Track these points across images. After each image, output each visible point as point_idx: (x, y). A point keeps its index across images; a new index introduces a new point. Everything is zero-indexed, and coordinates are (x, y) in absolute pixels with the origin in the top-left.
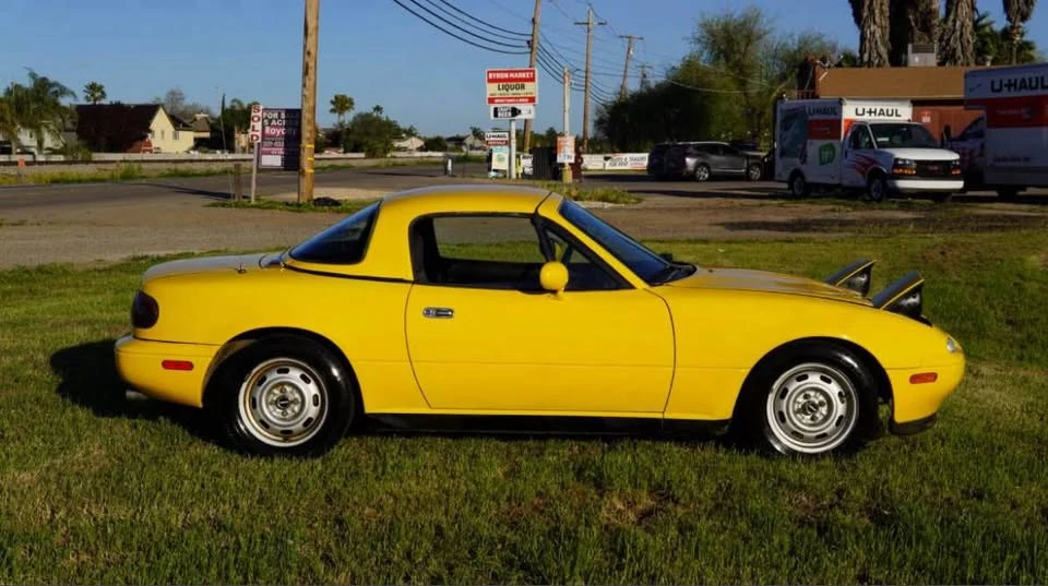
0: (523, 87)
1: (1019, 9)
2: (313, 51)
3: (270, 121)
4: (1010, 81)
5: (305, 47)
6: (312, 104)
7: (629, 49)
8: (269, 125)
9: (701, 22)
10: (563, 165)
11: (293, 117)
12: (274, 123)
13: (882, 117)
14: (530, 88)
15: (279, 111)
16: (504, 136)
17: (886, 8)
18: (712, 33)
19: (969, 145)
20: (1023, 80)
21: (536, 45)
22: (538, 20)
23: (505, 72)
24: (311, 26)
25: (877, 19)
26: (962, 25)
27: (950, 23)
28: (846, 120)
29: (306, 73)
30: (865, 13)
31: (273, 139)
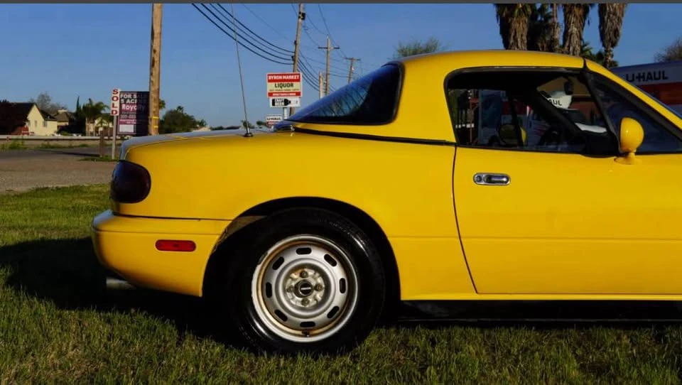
0: (292, 85)
1: (610, 39)
2: (157, 49)
3: (125, 100)
4: (639, 74)
5: (152, 46)
6: (157, 87)
7: (351, 67)
8: (125, 103)
9: (399, 49)
11: (143, 98)
12: (128, 101)
14: (297, 86)
15: (132, 93)
16: (279, 119)
17: (524, 38)
20: (649, 74)
21: (297, 59)
22: (299, 42)
23: (279, 75)
24: (157, 31)
25: (519, 45)
26: (574, 49)
27: (566, 48)
29: (152, 65)
30: (512, 41)
31: (127, 113)
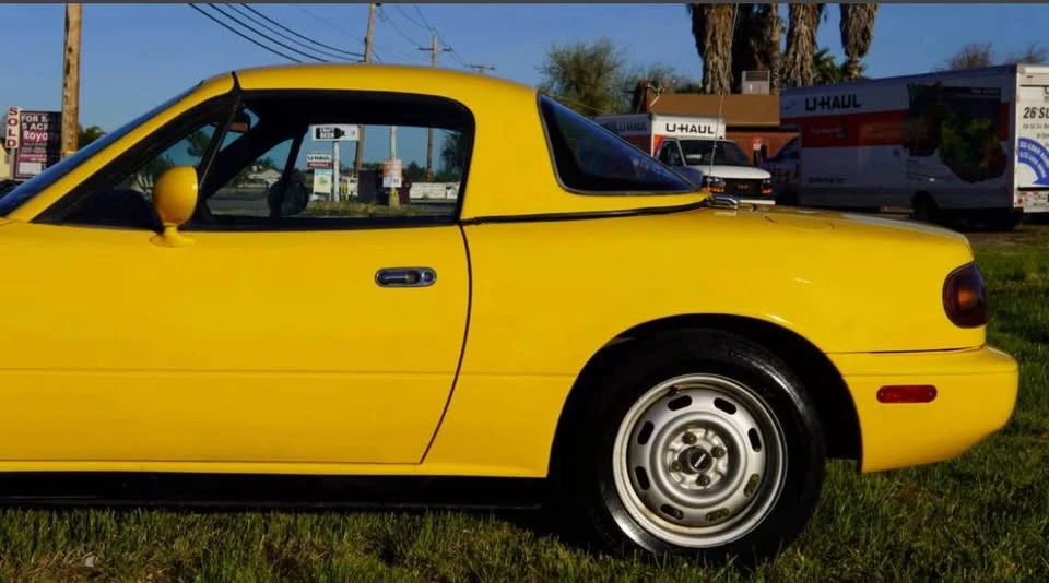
1: (857, 43)
2: (75, 48)
3: (29, 125)
4: (823, 98)
5: (66, 43)
6: (73, 106)
8: (28, 129)
10: (389, 189)
11: (55, 119)
12: (33, 126)
13: (693, 134)
15: (40, 114)
16: (327, 158)
17: (730, 41)
18: (563, 64)
19: (784, 166)
20: (836, 98)
22: (370, 40)
25: (720, 50)
26: (802, 58)
27: (791, 56)
28: (656, 136)
29: (67, 71)
30: (708, 44)
31: (32, 144)
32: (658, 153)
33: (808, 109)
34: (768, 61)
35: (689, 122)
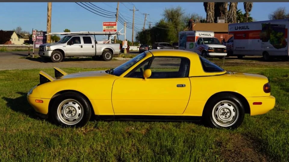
0: (113, 27)
1: (248, 8)
2: (50, 15)
3: (38, 35)
4: (240, 27)
5: (48, 14)
6: (50, 30)
8: (38, 36)
9: (165, 10)
10: (124, 49)
11: (45, 33)
12: (39, 35)
13: (206, 36)
14: (115, 27)
15: (41, 32)
17: (213, 7)
18: (168, 13)
19: (230, 44)
20: (243, 27)
21: (117, 16)
22: (118, 9)
23: (108, 23)
24: (50, 8)
25: (211, 10)
26: (233, 12)
27: (230, 12)
29: (48, 21)
30: (208, 9)
31: (39, 40)
32: (197, 41)
33: (236, 29)
34: (224, 13)
35: (205, 33)
